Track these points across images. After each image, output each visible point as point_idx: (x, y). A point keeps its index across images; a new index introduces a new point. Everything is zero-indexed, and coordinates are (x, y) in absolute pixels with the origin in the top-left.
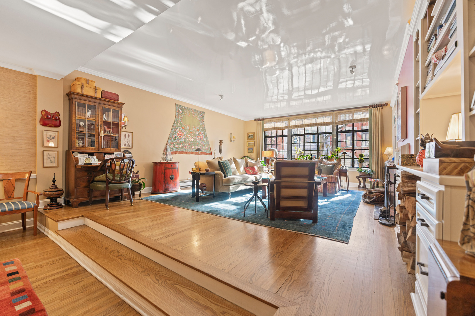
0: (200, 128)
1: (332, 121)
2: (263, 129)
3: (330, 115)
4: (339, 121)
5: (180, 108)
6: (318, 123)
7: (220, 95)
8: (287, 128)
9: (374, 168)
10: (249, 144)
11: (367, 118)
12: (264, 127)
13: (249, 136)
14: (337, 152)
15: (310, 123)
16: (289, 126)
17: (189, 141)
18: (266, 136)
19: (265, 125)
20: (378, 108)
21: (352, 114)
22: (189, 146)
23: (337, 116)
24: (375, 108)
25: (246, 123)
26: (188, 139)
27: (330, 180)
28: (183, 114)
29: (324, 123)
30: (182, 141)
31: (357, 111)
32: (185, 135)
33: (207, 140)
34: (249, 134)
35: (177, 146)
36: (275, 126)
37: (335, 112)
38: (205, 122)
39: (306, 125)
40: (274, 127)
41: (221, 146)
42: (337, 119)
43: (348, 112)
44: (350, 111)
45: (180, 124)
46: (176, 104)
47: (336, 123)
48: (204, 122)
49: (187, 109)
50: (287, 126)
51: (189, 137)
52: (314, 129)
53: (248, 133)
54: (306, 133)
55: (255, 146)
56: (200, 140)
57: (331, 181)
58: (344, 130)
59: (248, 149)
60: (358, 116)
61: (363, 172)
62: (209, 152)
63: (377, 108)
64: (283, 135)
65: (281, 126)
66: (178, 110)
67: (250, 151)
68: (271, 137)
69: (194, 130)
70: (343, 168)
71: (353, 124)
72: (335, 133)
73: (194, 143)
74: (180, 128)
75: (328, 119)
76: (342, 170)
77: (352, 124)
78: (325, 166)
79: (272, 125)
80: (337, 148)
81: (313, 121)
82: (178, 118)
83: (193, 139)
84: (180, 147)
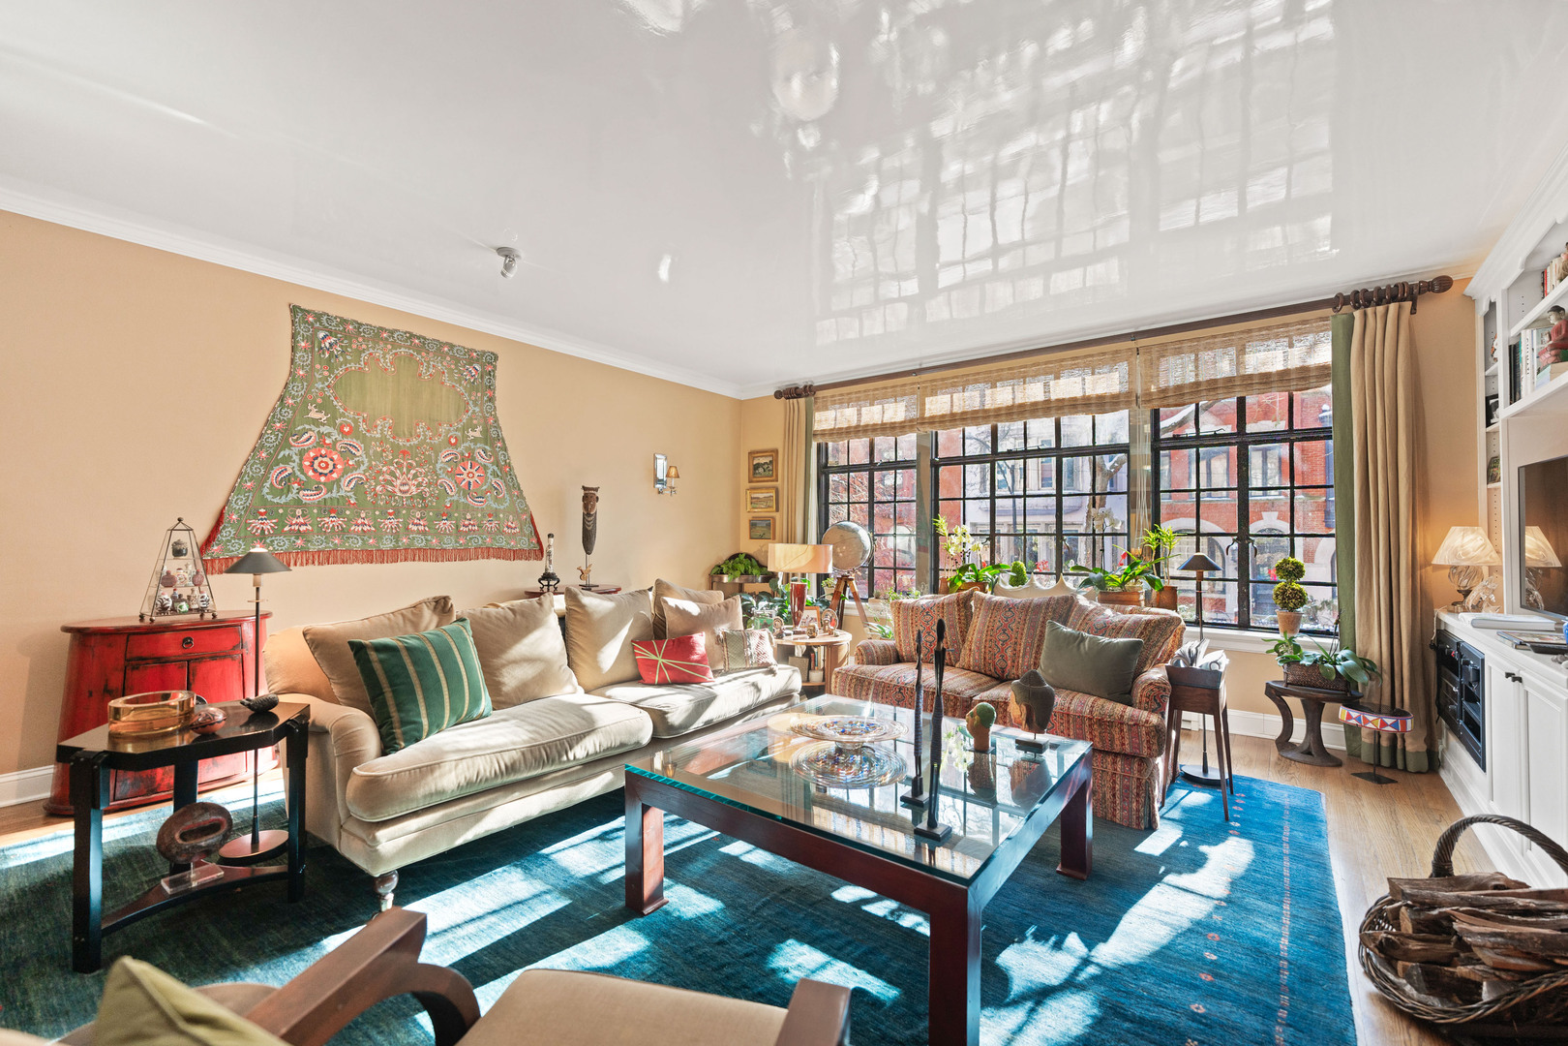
0: (464, 429)
1: (1125, 388)
2: (810, 434)
3: (1115, 358)
4: (1162, 385)
5: (325, 328)
6: (1058, 400)
7: (500, 250)
8: (912, 427)
9: (1375, 647)
10: (754, 501)
11: (1324, 368)
12: (817, 427)
13: (757, 467)
14: (1158, 549)
15: (1018, 401)
16: (924, 418)
17: (392, 494)
18: (826, 466)
19: (818, 416)
20: (1393, 307)
21: (1233, 351)
22: (390, 523)
23: (1152, 364)
24: (1369, 310)
25: (741, 408)
26: (379, 488)
27: (1112, 740)
28: (346, 362)
29: (1089, 398)
30: (334, 494)
31: (1260, 329)
32: (363, 468)
33: (514, 486)
34: (754, 458)
35: (301, 524)
36: (859, 421)
37: (1143, 342)
38: (497, 403)
39: (999, 409)
40: (858, 426)
41: (589, 515)
42: (1153, 377)
43: (1214, 337)
44: (1224, 335)
45: (320, 408)
46: (294, 310)
47: (1148, 397)
48: (491, 399)
49: (378, 334)
50: (911, 421)
51: (392, 474)
52: (1041, 431)
53: (752, 454)
54: (1002, 448)
55: (777, 510)
56: (467, 490)
57: (1117, 748)
58: (1190, 431)
59: (753, 525)
60: (1269, 357)
61: (1305, 662)
62: (525, 543)
63: (1380, 309)
64: (896, 462)
65: (887, 420)
66: (312, 339)
67: (759, 531)
68: (848, 469)
69: (424, 442)
70: (1194, 659)
71: (1241, 402)
72: (1144, 450)
73: (426, 507)
74: (325, 429)
75: (1109, 382)
76: (1189, 670)
77: (1232, 401)
78: (1083, 639)
79: (847, 416)
80: (1154, 529)
81: (1034, 392)
82: (309, 378)
83: (419, 485)
84: (321, 531)
